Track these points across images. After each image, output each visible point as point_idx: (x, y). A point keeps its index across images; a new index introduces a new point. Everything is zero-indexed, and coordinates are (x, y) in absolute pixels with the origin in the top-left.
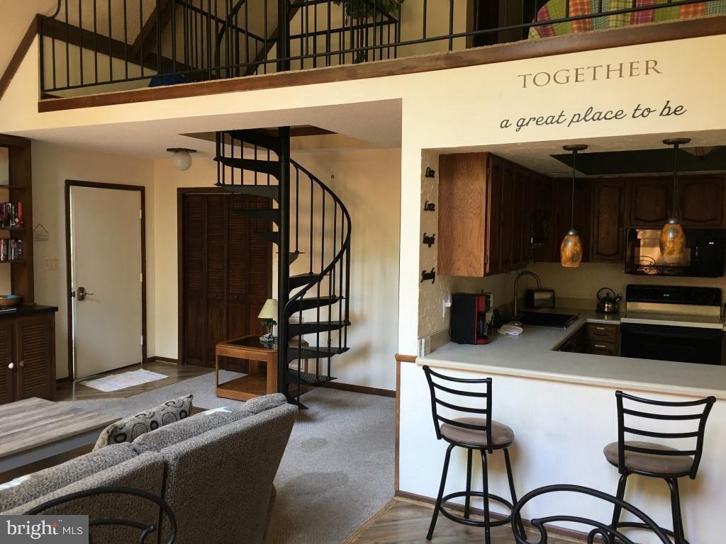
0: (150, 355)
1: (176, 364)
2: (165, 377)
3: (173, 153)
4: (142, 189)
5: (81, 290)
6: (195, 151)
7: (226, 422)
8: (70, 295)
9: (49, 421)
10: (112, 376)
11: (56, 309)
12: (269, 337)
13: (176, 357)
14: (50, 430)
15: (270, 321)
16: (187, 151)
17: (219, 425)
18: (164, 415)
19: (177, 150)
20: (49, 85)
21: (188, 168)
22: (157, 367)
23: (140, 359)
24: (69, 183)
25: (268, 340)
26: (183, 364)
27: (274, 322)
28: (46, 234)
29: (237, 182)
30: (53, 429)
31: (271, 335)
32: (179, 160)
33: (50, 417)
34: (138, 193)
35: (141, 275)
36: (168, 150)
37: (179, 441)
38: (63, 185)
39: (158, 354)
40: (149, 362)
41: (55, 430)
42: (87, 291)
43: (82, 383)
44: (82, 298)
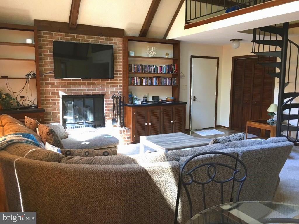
0: (217, 125)
1: (228, 129)
2: (224, 133)
3: (232, 42)
4: (218, 58)
5: (194, 97)
6: (242, 40)
7: (261, 144)
8: (191, 99)
9: (186, 140)
10: (204, 130)
11: (186, 103)
12: (272, 120)
13: (228, 126)
14: (187, 143)
15: (273, 113)
16: (238, 40)
17: (258, 144)
18: (233, 139)
19: (234, 40)
20: (188, 19)
21: (238, 47)
22: (220, 130)
23: (214, 126)
24: (192, 57)
25: (271, 122)
26: (231, 129)
27: (275, 114)
28: (184, 76)
29: (261, 51)
30: (188, 143)
31: (273, 119)
32: (235, 44)
33: (187, 139)
34: (216, 60)
35: (216, 92)
36: (230, 40)
37: (242, 147)
38: (190, 58)
39: (221, 125)
40: (217, 127)
41: (189, 143)
42: (196, 98)
43: (193, 132)
44: (194, 100)
